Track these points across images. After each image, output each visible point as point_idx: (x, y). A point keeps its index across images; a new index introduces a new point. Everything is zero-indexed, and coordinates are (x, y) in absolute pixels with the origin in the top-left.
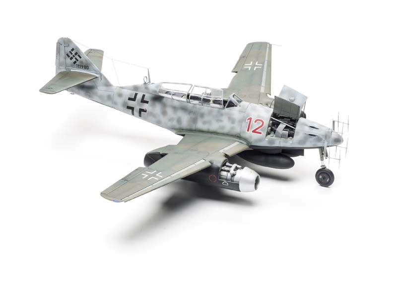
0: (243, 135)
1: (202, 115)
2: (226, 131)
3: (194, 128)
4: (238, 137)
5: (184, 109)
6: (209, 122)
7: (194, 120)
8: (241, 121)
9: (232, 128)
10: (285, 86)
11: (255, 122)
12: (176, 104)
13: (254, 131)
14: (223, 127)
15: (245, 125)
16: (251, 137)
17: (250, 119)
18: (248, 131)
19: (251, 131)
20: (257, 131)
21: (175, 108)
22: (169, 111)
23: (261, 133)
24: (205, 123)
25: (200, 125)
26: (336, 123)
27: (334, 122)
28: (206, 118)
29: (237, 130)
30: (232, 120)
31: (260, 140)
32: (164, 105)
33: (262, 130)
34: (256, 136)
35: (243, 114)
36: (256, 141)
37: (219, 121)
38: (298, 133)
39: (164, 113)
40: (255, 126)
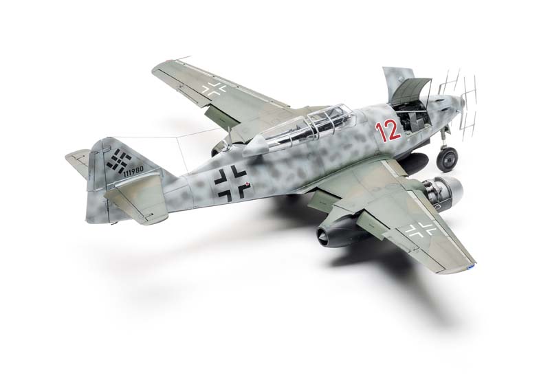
0: (383, 149)
1: (324, 152)
2: (361, 155)
3: (322, 172)
4: (378, 154)
5: (298, 156)
6: (337, 155)
7: (319, 162)
8: (371, 134)
9: (367, 147)
11: (386, 126)
12: (284, 154)
13: (392, 138)
14: (356, 153)
15: (378, 135)
16: (392, 147)
17: (379, 125)
18: (385, 141)
19: (388, 139)
20: (394, 135)
21: (286, 161)
22: (281, 168)
23: (399, 136)
24: (332, 159)
25: (329, 165)
27: (440, 86)
28: (331, 153)
29: (372, 145)
30: (359, 138)
31: (402, 145)
32: (269, 164)
33: (398, 132)
34: (396, 142)
35: (367, 125)
36: (399, 148)
37: (347, 147)
39: (276, 174)
40: (389, 130)
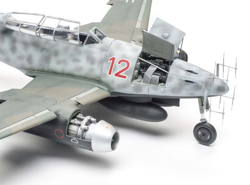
0: (104, 79)
1: (56, 54)
2: (83, 73)
3: (46, 68)
4: (98, 81)
5: (36, 44)
6: (64, 62)
7: (47, 59)
8: (102, 62)
9: (92, 70)
10: (157, 18)
11: (119, 63)
12: (28, 39)
13: (117, 75)
14: (80, 69)
15: (106, 67)
16: (113, 81)
17: (113, 59)
18: (110, 74)
19: (113, 74)
20: (120, 74)
21: (25, 44)
22: (19, 47)
23: (125, 77)
24: (59, 62)
25: (54, 65)
26: (221, 67)
27: (218, 65)
28: (61, 57)
29: (97, 71)
30: (91, 60)
31: (124, 86)
32: (14, 41)
33: (127, 73)
34: (119, 80)
35: (104, 53)
36: (119, 86)
37: (76, 60)
38: (171, 78)
39: (13, 49)
40: (119, 67)
